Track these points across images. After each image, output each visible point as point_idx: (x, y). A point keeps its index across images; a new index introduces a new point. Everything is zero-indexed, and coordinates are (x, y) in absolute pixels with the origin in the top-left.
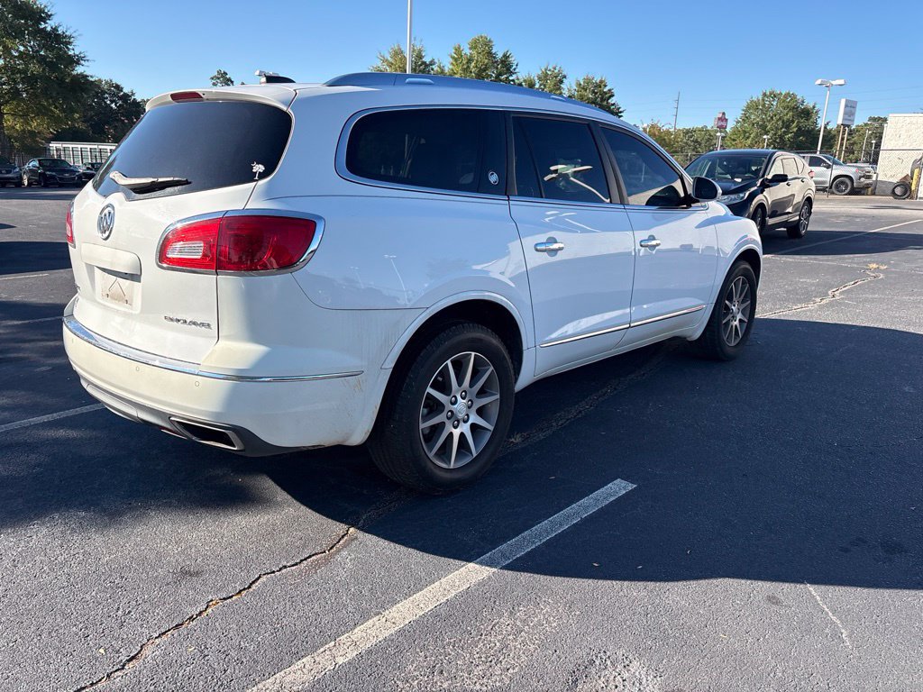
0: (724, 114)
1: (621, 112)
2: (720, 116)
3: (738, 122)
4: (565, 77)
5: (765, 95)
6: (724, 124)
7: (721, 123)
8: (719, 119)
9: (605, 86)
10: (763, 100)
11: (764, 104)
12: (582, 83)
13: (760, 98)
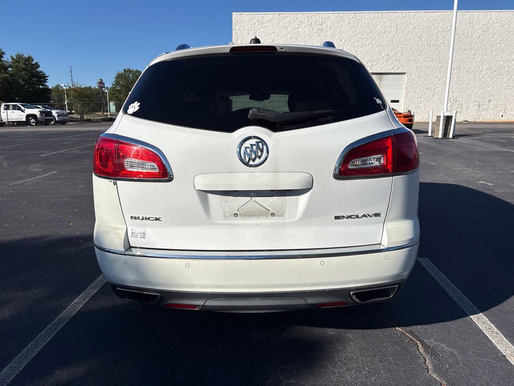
0: (101, 80)
1: (46, 77)
2: (100, 81)
3: (113, 85)
4: (4, 53)
5: (125, 70)
6: (102, 85)
7: (101, 85)
8: (100, 83)
9: (33, 60)
10: (125, 74)
11: (125, 76)
12: (15, 58)
13: (123, 72)
